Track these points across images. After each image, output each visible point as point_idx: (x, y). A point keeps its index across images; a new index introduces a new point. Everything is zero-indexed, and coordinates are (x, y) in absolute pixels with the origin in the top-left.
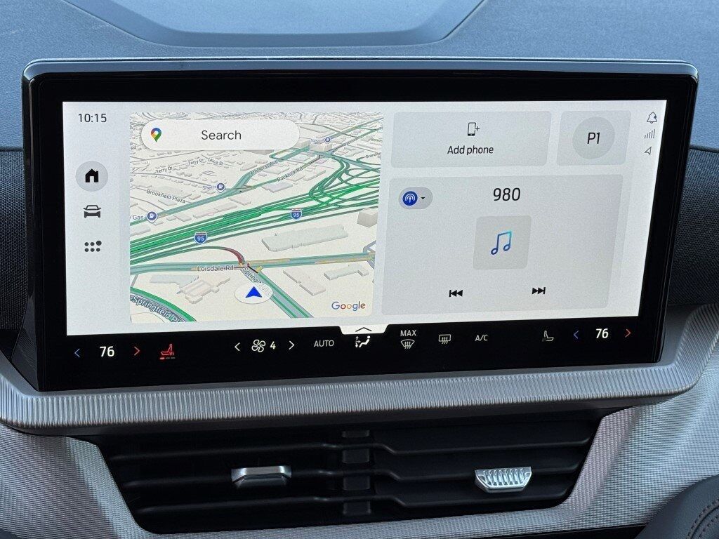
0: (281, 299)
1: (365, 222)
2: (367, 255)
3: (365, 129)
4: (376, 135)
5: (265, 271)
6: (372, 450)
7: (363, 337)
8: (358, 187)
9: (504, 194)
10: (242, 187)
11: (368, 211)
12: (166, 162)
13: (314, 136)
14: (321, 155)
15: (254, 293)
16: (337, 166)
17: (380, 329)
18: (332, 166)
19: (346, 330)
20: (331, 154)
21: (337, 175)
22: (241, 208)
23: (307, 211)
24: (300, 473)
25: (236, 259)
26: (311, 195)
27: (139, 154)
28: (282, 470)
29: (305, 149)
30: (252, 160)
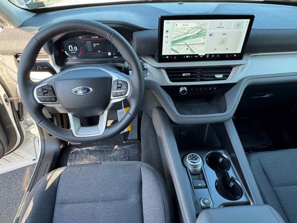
0: (191, 50)
1: (204, 38)
2: (204, 43)
3: (205, 24)
5: (189, 46)
6: (201, 72)
7: (201, 56)
8: (204, 33)
9: (224, 34)
10: (187, 33)
11: (204, 37)
12: (177, 29)
13: (198, 25)
14: (199, 28)
15: (187, 49)
16: (201, 30)
17: (204, 54)
19: (199, 55)
20: (200, 28)
21: (201, 31)
22: (187, 36)
23: (196, 37)
24: (192, 75)
25: (185, 44)
26: (197, 34)
27: (174, 28)
28: (189, 74)
29: (197, 27)
30: (189, 29)
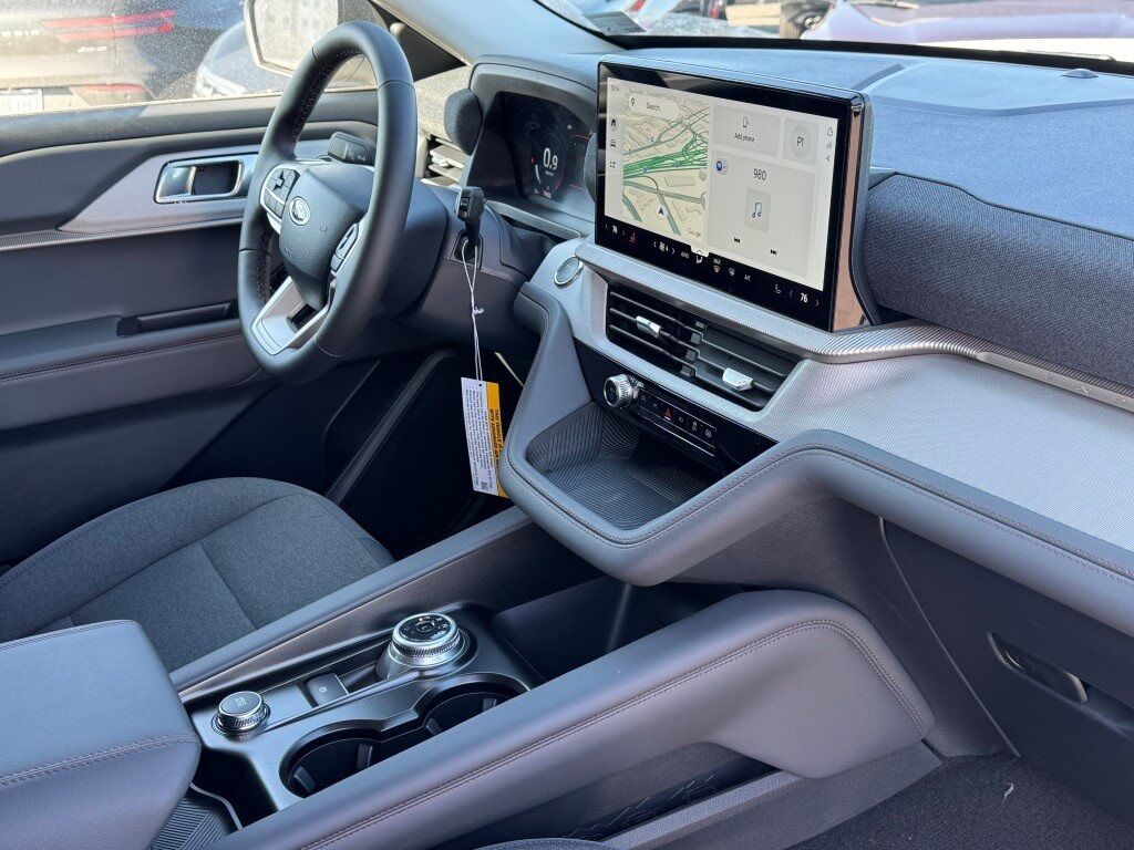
0: (671, 219)
1: (702, 177)
2: (701, 200)
3: (702, 115)
4: (707, 118)
5: (666, 198)
7: (700, 256)
9: (759, 174)
10: (659, 141)
11: (703, 170)
13: (684, 113)
15: (661, 212)
16: (692, 135)
17: (706, 254)
18: (690, 136)
19: (694, 250)
20: (688, 127)
21: (692, 142)
22: (658, 155)
23: (681, 163)
25: (655, 187)
26: (682, 153)
29: (681, 122)
30: (663, 125)
